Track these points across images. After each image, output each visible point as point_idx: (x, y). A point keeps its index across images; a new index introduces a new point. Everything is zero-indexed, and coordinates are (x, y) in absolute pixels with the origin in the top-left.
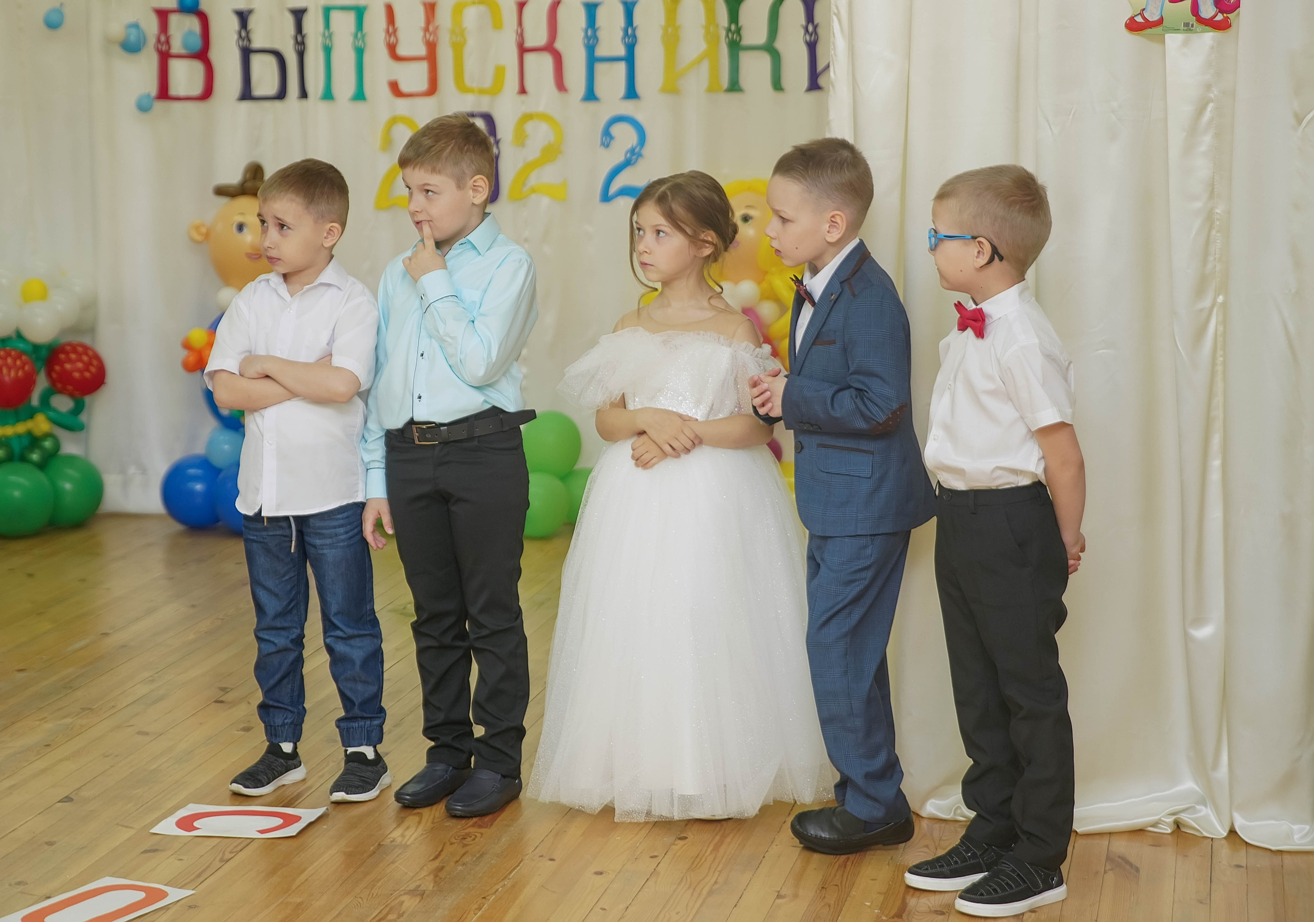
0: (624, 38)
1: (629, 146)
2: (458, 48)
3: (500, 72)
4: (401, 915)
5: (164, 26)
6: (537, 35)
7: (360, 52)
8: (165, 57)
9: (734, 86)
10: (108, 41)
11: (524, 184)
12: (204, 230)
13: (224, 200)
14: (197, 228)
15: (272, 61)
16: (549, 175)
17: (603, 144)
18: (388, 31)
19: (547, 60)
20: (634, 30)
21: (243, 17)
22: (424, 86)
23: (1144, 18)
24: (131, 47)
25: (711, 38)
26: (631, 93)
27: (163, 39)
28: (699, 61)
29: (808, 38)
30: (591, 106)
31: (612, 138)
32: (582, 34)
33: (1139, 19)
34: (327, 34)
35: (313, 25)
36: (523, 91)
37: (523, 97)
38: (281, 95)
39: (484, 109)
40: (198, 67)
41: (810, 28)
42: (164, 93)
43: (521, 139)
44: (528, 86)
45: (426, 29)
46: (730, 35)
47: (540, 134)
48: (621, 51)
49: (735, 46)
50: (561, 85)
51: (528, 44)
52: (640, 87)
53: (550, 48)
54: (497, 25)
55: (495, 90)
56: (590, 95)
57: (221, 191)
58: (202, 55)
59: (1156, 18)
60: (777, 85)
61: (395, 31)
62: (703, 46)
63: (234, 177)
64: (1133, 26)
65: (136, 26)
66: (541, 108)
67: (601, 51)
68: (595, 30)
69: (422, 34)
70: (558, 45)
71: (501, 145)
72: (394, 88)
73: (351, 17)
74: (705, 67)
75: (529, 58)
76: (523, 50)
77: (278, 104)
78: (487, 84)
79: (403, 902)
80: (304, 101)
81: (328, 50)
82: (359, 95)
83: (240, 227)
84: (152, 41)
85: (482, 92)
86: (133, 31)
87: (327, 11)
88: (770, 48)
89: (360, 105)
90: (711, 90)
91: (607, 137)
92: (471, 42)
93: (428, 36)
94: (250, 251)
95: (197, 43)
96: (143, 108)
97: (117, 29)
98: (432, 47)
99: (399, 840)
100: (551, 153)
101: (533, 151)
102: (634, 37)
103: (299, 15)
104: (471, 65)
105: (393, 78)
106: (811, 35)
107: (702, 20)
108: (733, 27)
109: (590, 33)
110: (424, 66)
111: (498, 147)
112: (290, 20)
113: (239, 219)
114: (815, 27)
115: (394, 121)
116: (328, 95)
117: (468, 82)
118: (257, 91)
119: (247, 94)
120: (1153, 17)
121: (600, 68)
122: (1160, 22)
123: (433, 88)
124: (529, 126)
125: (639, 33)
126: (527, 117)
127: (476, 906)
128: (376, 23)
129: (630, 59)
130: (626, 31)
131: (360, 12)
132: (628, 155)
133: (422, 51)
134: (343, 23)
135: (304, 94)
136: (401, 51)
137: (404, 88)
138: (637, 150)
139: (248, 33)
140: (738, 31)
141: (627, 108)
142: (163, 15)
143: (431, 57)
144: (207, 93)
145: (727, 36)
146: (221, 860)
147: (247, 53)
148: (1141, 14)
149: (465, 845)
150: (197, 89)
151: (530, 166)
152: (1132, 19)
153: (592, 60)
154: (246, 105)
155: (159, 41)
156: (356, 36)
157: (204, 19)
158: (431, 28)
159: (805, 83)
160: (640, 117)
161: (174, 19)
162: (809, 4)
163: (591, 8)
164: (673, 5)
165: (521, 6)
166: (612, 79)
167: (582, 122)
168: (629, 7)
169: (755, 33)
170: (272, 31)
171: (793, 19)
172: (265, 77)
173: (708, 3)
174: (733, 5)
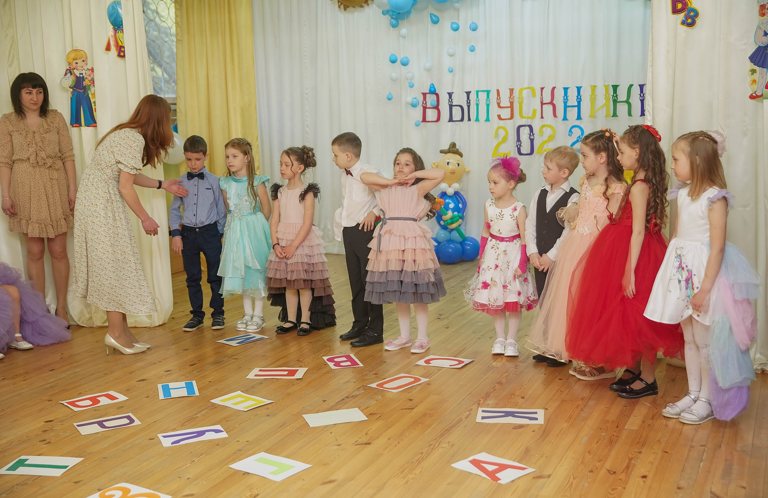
0: (577, 99)
1: (578, 136)
2: (521, 104)
3: (535, 111)
4: (494, 390)
5: (425, 98)
6: (547, 98)
7: (488, 105)
8: (425, 108)
9: (615, 115)
10: (407, 103)
11: (542, 149)
12: (436, 164)
13: (443, 154)
14: (434, 164)
15: (459, 108)
16: (550, 145)
17: (569, 135)
18: (497, 98)
19: (550, 107)
20: (580, 97)
21: (450, 95)
22: (509, 117)
23: (756, 94)
24: (414, 106)
25: (607, 99)
26: (579, 118)
27: (424, 102)
28: (603, 107)
29: (641, 98)
30: (566, 122)
31: (572, 133)
32: (563, 98)
33: (754, 95)
34: (477, 100)
35: (472, 97)
36: (542, 117)
37: (542, 119)
38: (462, 120)
39: (529, 124)
40: (436, 111)
41: (642, 95)
42: (424, 120)
43: (541, 134)
44: (544, 116)
45: (510, 98)
46: (614, 98)
47: (548, 132)
48: (576, 104)
49: (615, 102)
50: (555, 115)
51: (544, 102)
52: (582, 116)
53: (552, 104)
54: (534, 96)
55: (533, 117)
56: (565, 118)
57: (442, 152)
58: (437, 107)
59: (760, 94)
60: (630, 114)
61: (500, 98)
62: (604, 101)
63: (446, 147)
64: (752, 97)
65: (416, 98)
66: (548, 124)
67: (568, 104)
68: (567, 97)
69: (509, 99)
70: (554, 102)
71: (534, 135)
72: (499, 117)
73: (486, 93)
74: (605, 109)
75: (544, 106)
76: (542, 104)
77: (461, 122)
78: (530, 115)
79: (495, 386)
80: (470, 122)
81: (477, 105)
82: (488, 120)
83: (448, 163)
84: (421, 103)
85: (528, 118)
86: (415, 100)
87: (477, 92)
88: (627, 102)
89: (488, 123)
90: (606, 116)
91: (570, 133)
92: (525, 102)
93: (511, 99)
94: (451, 171)
95: (435, 104)
96: (417, 125)
97: (409, 99)
98: (512, 103)
99: (495, 366)
100: (551, 138)
101: (545, 138)
102: (580, 98)
103: (468, 93)
104: (525, 109)
105: (499, 114)
106: (642, 97)
107: (604, 93)
108: (615, 95)
109: (565, 98)
110: (510, 109)
111: (534, 136)
112: (466, 95)
113: (448, 161)
114: (643, 95)
115: (499, 128)
116: (477, 120)
117: (524, 115)
118: (454, 120)
119: (451, 120)
120: (759, 94)
121: (568, 109)
122: (762, 96)
123: (512, 117)
124: (544, 129)
125: (582, 97)
126: (543, 126)
127: (519, 388)
128: (493, 96)
129: (579, 106)
130: (577, 97)
131: (488, 92)
132: (578, 139)
133: (509, 105)
134: (483, 96)
135: (469, 119)
136: (501, 105)
137: (502, 117)
138: (581, 137)
139: (452, 100)
140: (617, 96)
141: (578, 123)
142: (424, 95)
143: (512, 107)
144: (438, 120)
145: (613, 98)
146: (438, 370)
147: (451, 106)
148: (755, 93)
149: (516, 368)
150: (435, 119)
151: (544, 142)
152: (752, 95)
153: (566, 107)
154: (450, 123)
155: (423, 103)
156: (487, 100)
157: (437, 95)
158: (512, 97)
159: (640, 114)
160: (582, 126)
161: (428, 96)
162: (642, 87)
163: (566, 89)
164: (594, 88)
165: (542, 89)
166: (572, 113)
167: (562, 127)
168: (579, 89)
169: (622, 95)
170: (459, 99)
171: (636, 90)
172: (457, 114)
173: (606, 87)
174: (615, 87)
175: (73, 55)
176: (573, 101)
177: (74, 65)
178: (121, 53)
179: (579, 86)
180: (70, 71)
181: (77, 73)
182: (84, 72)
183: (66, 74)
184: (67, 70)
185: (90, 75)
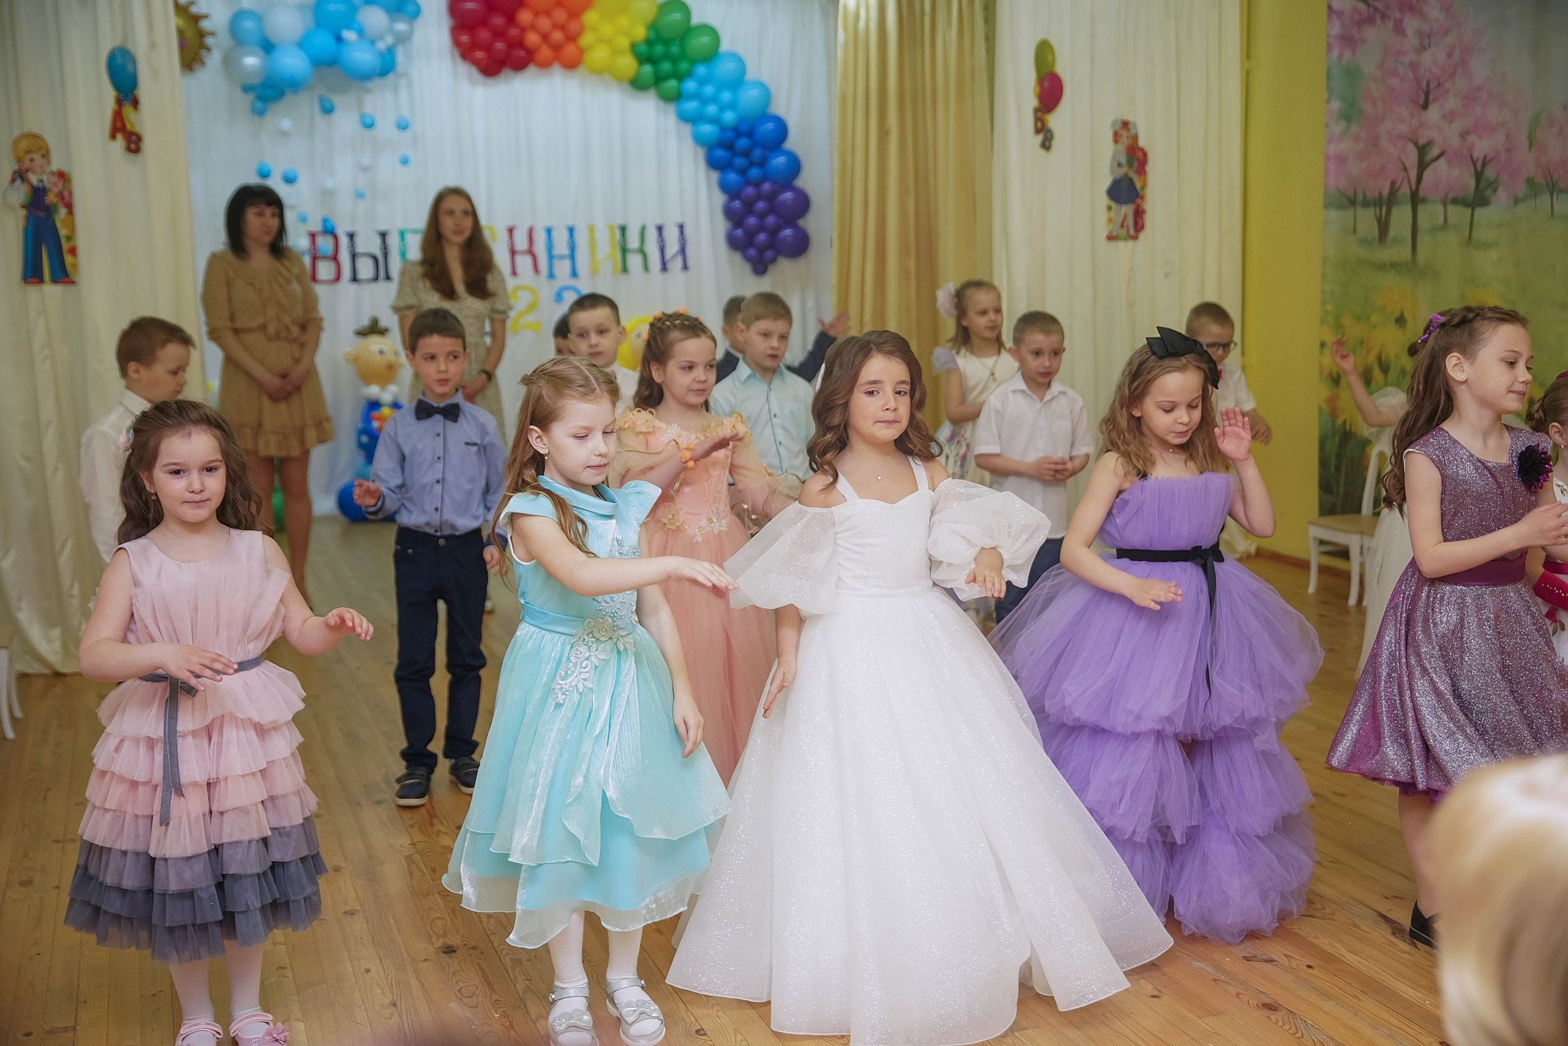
0: (568, 246)
5: (313, 242)
6: (521, 244)
8: (313, 259)
9: (625, 270)
11: (518, 323)
12: (352, 355)
14: (349, 354)
15: (369, 259)
16: (531, 318)
17: (557, 301)
19: (528, 259)
20: (574, 242)
21: (351, 236)
23: (1112, 235)
25: (612, 245)
26: (574, 274)
27: (312, 248)
28: (606, 258)
29: (660, 244)
30: (552, 280)
31: (563, 298)
32: (544, 244)
34: (401, 245)
35: (393, 241)
36: (515, 273)
38: (376, 279)
40: (332, 264)
41: (661, 241)
44: (519, 271)
46: (622, 244)
47: (526, 297)
48: (566, 251)
49: (624, 250)
50: (536, 270)
51: (517, 249)
52: (579, 271)
53: (531, 252)
56: (551, 276)
57: (359, 332)
58: (335, 258)
60: (646, 268)
62: (609, 250)
63: (362, 325)
64: (1108, 238)
66: (526, 283)
67: (556, 253)
68: (552, 242)
70: (533, 250)
74: (611, 260)
75: (516, 256)
76: (513, 252)
77: (373, 284)
81: (403, 254)
83: (381, 351)
84: (307, 250)
87: (402, 234)
88: (642, 251)
90: (614, 272)
91: (559, 298)
94: (388, 365)
95: (331, 251)
100: (532, 307)
101: (523, 305)
102: (575, 245)
103: (383, 235)
108: (623, 240)
109: (550, 243)
112: (378, 237)
118: (361, 277)
119: (355, 279)
121: (556, 262)
124: (520, 293)
125: (577, 244)
126: (518, 288)
129: (572, 257)
130: (569, 242)
135: (388, 278)
139: (355, 244)
140: (626, 241)
141: (571, 282)
142: (313, 236)
144: (338, 278)
145: (620, 245)
147: (354, 256)
148: (1111, 233)
150: (331, 276)
151: (520, 314)
152: (1109, 235)
153: (551, 257)
154: (354, 285)
155: (310, 249)
157: (336, 238)
159: (660, 268)
160: (577, 285)
161: (319, 238)
162: (660, 229)
163: (549, 231)
164: (591, 229)
165: (511, 231)
166: (563, 268)
167: (547, 291)
168: (571, 230)
169: (633, 243)
170: (368, 244)
171: (652, 235)
172: (366, 269)
173: (611, 228)
174: (623, 229)
175: (24, 145)
176: (561, 247)
177: (27, 164)
178: (134, 144)
179: (570, 223)
180: (20, 175)
181: (34, 179)
182: (45, 178)
183: (13, 181)
184: (15, 173)
185: (55, 185)
